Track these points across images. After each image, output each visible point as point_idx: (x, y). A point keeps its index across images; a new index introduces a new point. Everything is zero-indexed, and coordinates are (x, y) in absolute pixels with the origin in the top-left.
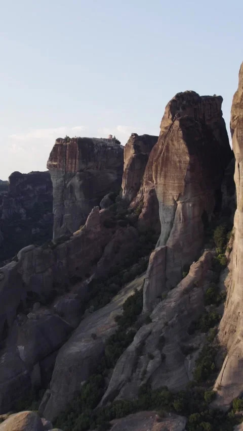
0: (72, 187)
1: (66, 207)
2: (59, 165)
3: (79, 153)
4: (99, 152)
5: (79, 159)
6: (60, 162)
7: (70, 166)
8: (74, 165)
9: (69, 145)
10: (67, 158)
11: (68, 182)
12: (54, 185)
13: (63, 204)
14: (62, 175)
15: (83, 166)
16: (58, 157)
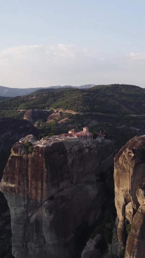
0: (38, 223)
1: (31, 253)
2: (18, 188)
3: (47, 172)
4: (73, 161)
5: (47, 182)
6: (19, 184)
7: (34, 192)
8: (40, 191)
9: (32, 158)
10: (29, 179)
11: (32, 215)
12: (13, 217)
13: (26, 246)
14: (23, 203)
15: (53, 191)
16: (16, 177)
